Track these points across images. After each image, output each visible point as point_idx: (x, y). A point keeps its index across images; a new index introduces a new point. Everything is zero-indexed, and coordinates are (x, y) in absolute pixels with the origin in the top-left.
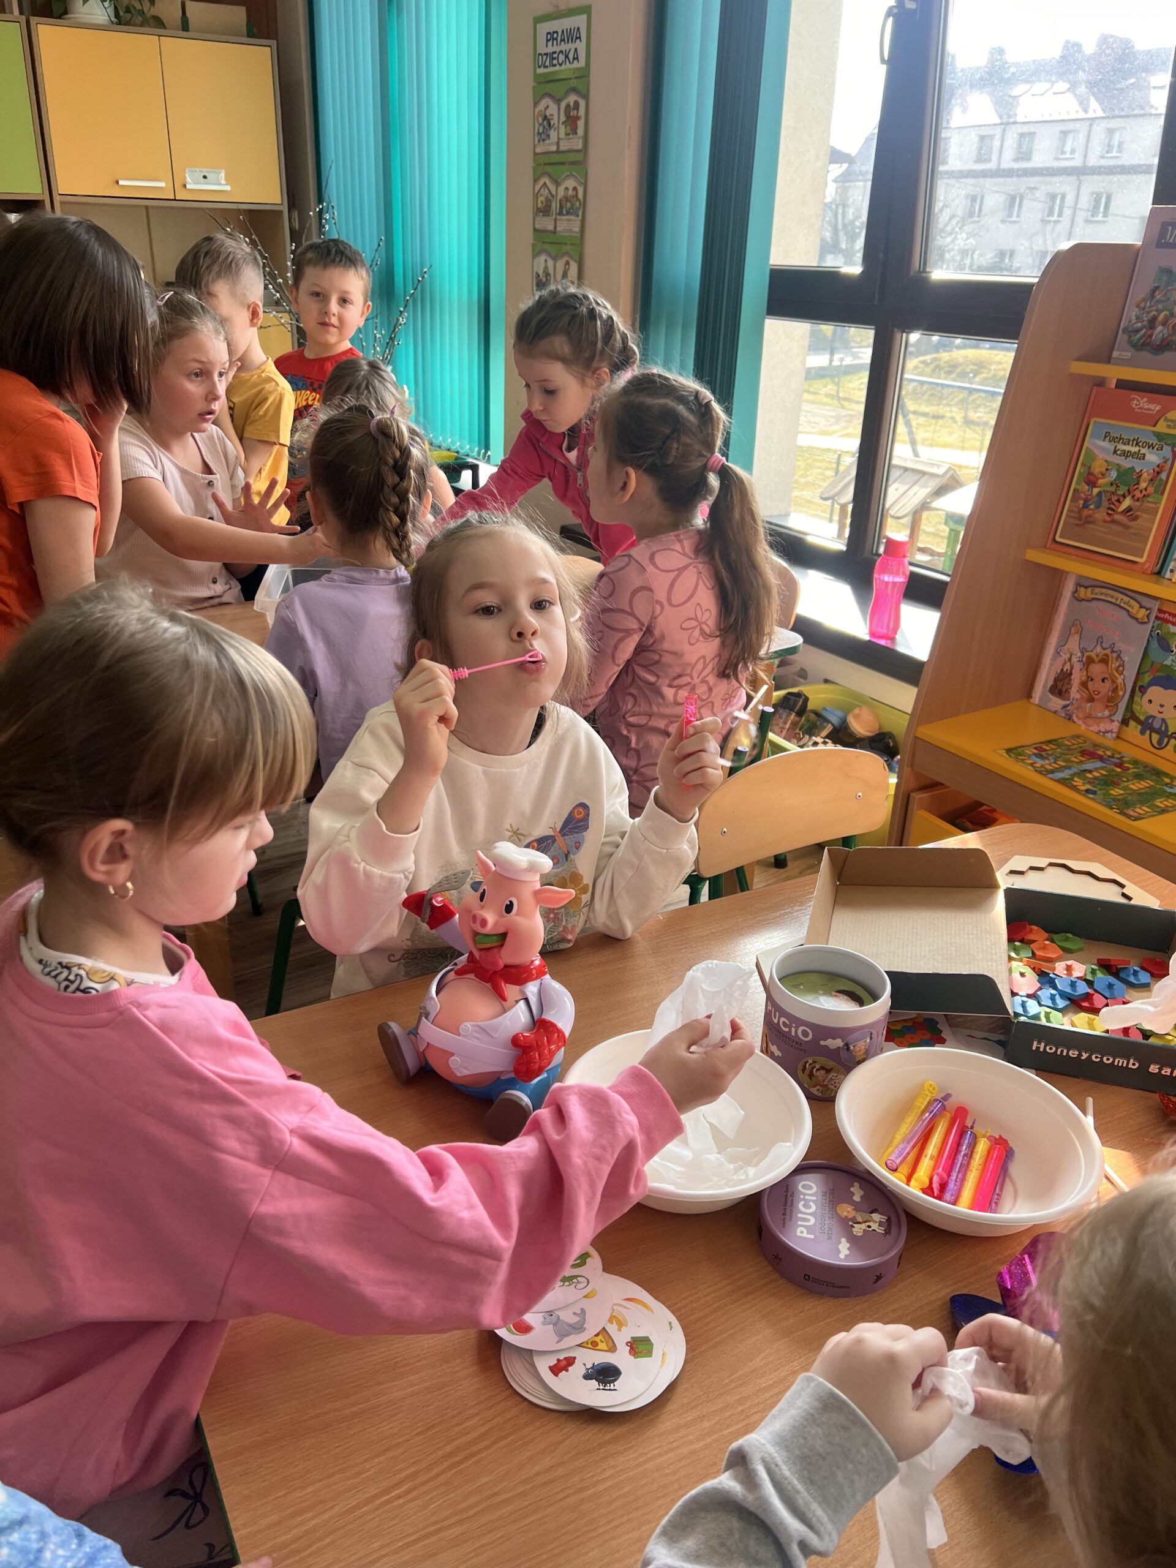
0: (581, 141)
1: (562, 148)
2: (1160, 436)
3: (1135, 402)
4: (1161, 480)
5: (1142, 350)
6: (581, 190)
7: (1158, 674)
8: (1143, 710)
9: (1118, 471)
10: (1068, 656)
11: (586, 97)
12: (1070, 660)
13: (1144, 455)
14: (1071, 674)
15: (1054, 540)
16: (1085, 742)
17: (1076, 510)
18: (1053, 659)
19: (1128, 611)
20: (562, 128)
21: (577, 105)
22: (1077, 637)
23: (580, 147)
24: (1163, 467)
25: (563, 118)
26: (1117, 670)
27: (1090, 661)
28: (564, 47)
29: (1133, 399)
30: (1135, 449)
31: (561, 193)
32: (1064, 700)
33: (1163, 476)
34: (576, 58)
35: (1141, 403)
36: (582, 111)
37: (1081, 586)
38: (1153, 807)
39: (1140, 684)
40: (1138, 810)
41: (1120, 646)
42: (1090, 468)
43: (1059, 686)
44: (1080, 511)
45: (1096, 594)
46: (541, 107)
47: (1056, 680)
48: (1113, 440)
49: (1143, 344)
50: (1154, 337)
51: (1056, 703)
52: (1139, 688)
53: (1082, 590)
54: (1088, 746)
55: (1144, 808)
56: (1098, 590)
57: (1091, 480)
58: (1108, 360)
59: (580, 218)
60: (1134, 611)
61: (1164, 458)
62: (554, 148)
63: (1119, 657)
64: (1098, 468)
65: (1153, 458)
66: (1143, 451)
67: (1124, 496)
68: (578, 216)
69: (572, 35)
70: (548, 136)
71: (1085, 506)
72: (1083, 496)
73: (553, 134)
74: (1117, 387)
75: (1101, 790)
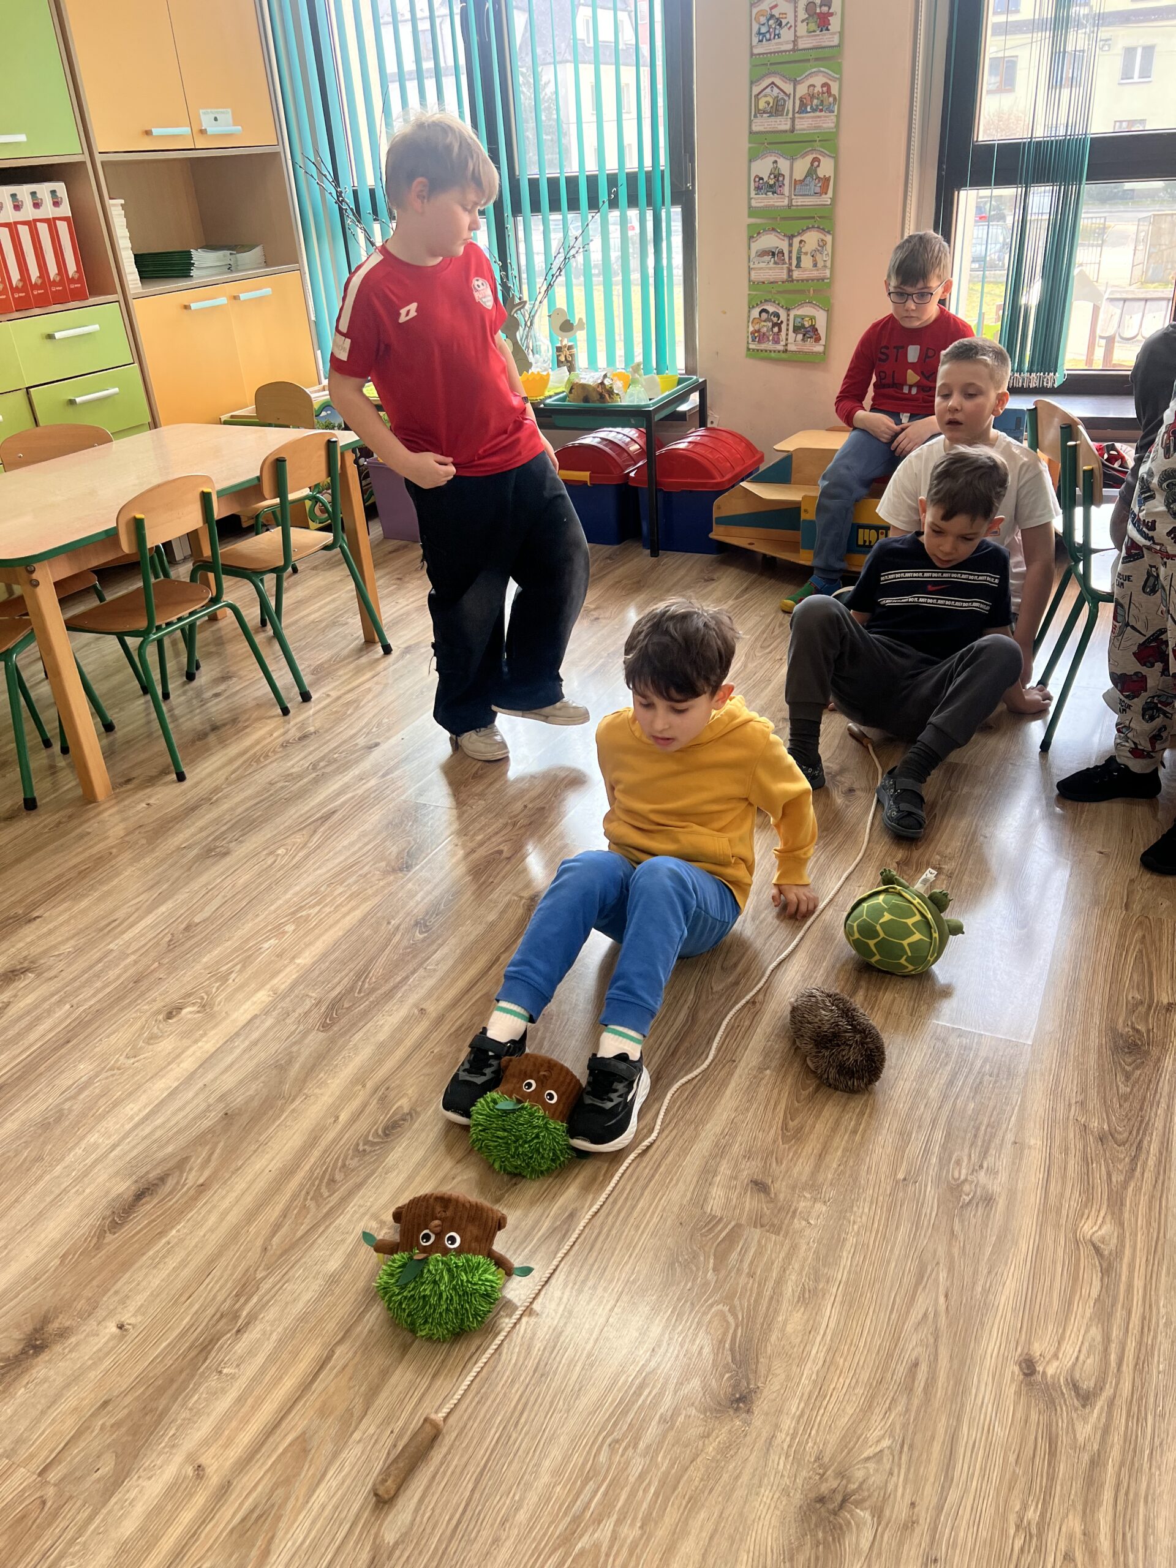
0: (835, 37)
1: (801, 46)
6: (834, 85)
20: (802, 29)
23: (832, 43)
25: (802, 15)
31: (802, 90)
36: (835, 7)
59: (834, 113)
62: (790, 46)
70: (779, 36)
73: (787, 35)
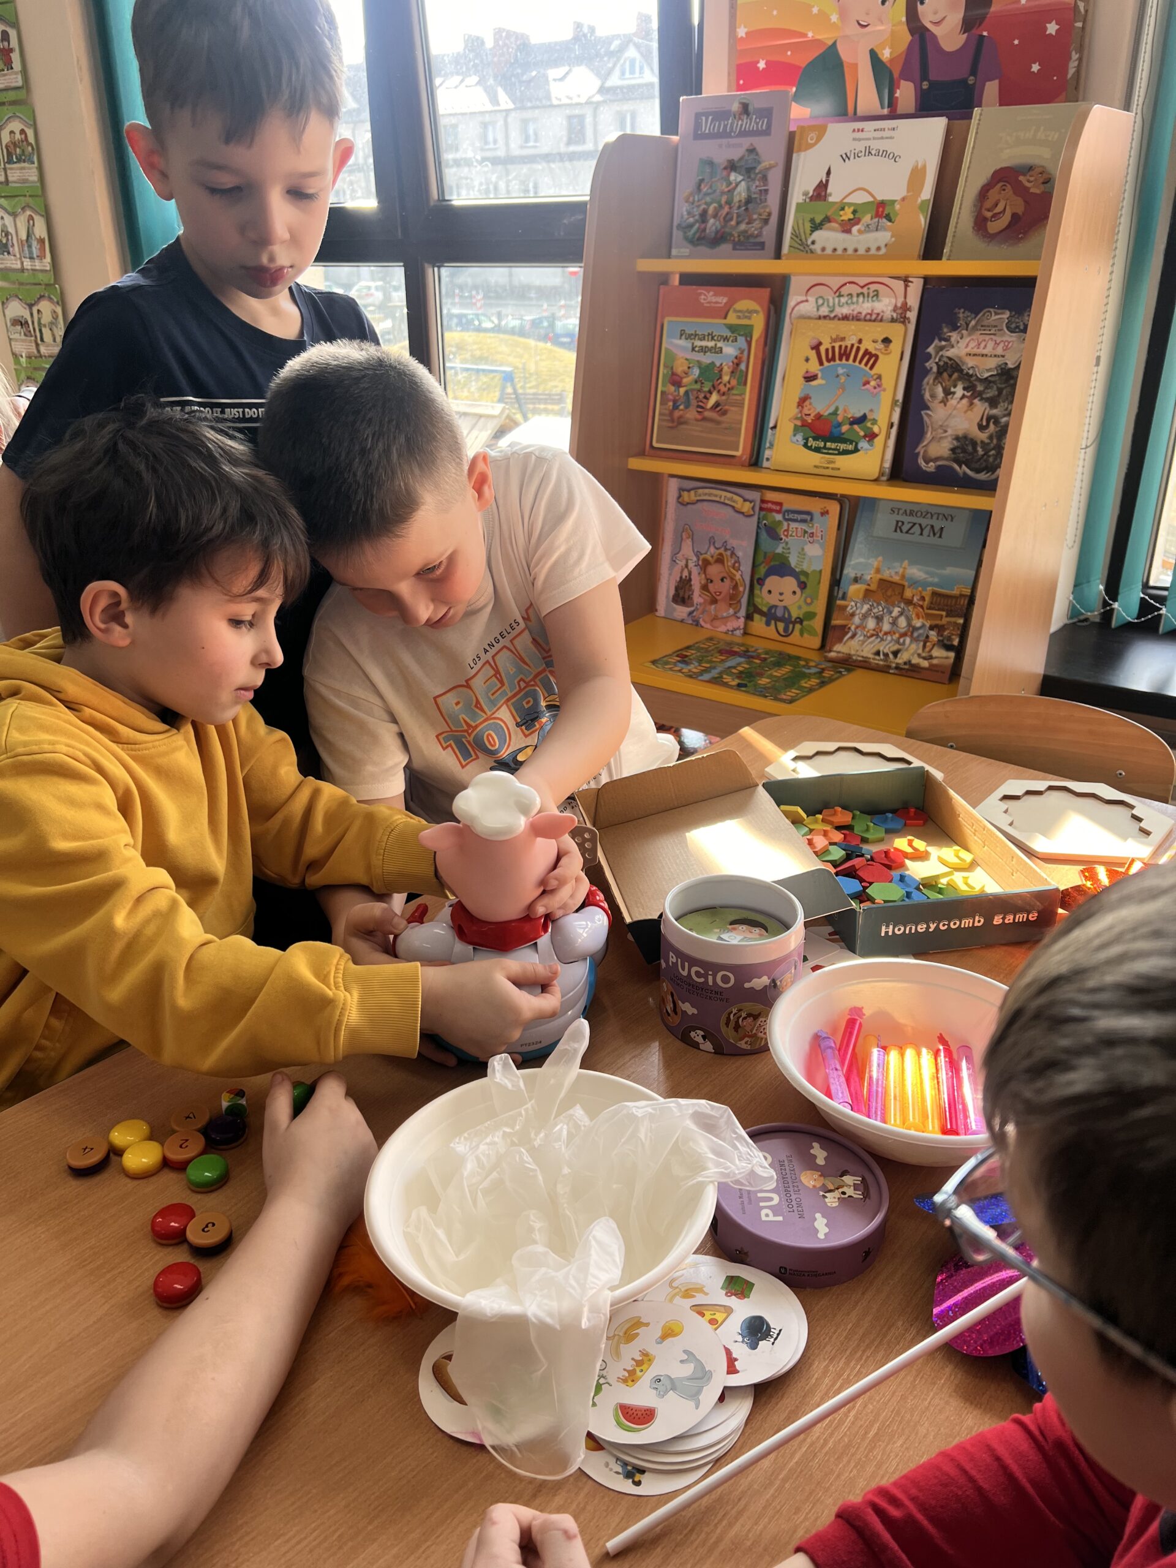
0: (20, 77)
2: (732, 328)
3: (703, 297)
4: (741, 371)
5: (698, 245)
6: (30, 133)
7: (772, 564)
8: (764, 602)
9: (700, 368)
10: (683, 563)
12: (687, 566)
13: (721, 348)
14: (690, 580)
15: (651, 446)
16: (719, 642)
17: (667, 412)
18: (671, 569)
19: (733, 507)
22: (689, 542)
23: (20, 83)
24: (740, 358)
26: (734, 567)
27: (706, 564)
29: (701, 294)
30: (711, 344)
32: (688, 607)
33: (743, 367)
35: (710, 297)
37: (684, 490)
38: (801, 688)
39: (757, 576)
40: (788, 693)
41: (733, 543)
42: (672, 368)
43: (681, 595)
44: (671, 413)
45: (700, 495)
47: (677, 589)
48: (689, 337)
49: (698, 239)
50: (707, 231)
51: (681, 611)
52: (756, 581)
53: (685, 494)
54: (722, 646)
55: (793, 691)
56: (700, 491)
57: (676, 382)
58: (669, 256)
59: (36, 164)
60: (738, 506)
61: (740, 349)
63: (733, 554)
64: (680, 368)
65: (730, 350)
66: (719, 345)
67: (710, 392)
68: (33, 163)
71: (676, 407)
72: (671, 397)
74: (681, 283)
75: (750, 682)
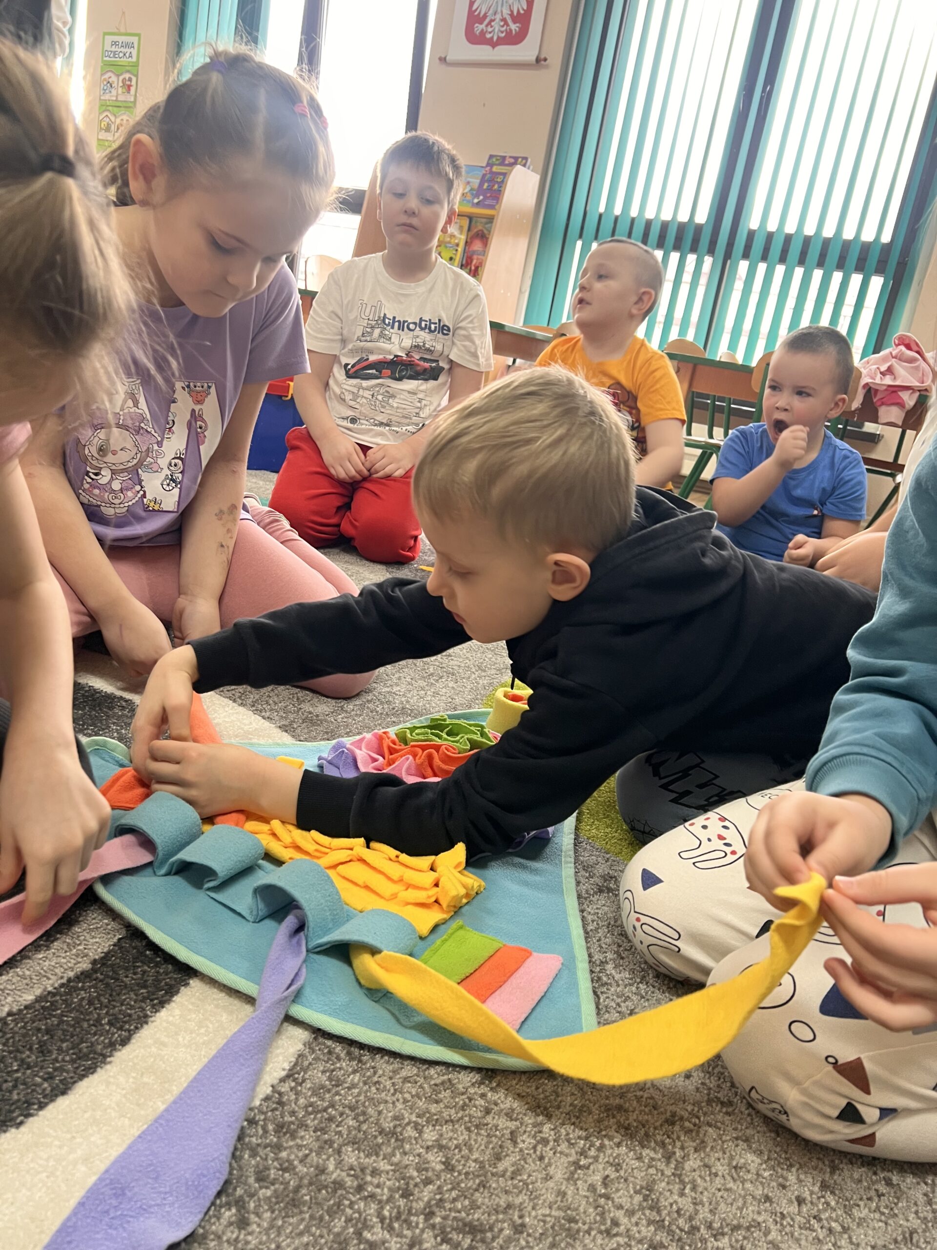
1: (119, 99)
11: (137, 76)
20: (120, 90)
21: (130, 80)
25: (121, 84)
28: (122, 49)
31: (118, 121)
34: (130, 56)
36: (134, 82)
46: (106, 76)
62: (114, 98)
69: (130, 45)
70: (110, 92)
73: (114, 92)
